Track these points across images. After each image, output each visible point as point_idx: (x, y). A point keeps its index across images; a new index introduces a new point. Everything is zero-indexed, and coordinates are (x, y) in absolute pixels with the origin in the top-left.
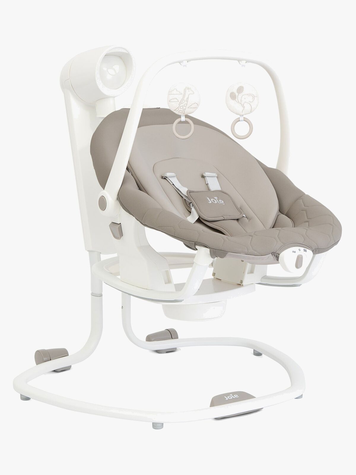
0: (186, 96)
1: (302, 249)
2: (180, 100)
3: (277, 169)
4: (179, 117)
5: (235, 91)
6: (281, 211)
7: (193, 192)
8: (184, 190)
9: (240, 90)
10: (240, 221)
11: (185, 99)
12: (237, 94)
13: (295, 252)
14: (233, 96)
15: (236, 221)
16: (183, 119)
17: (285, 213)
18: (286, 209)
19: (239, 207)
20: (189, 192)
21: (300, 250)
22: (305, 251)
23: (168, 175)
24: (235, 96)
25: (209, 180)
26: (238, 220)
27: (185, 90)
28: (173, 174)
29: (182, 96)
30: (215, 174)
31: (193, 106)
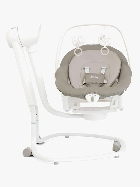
9: (104, 36)
21: (92, 95)
22: (95, 95)
24: (102, 39)
27: (79, 38)
28: (88, 67)
29: (78, 40)
30: (106, 68)
31: (82, 43)
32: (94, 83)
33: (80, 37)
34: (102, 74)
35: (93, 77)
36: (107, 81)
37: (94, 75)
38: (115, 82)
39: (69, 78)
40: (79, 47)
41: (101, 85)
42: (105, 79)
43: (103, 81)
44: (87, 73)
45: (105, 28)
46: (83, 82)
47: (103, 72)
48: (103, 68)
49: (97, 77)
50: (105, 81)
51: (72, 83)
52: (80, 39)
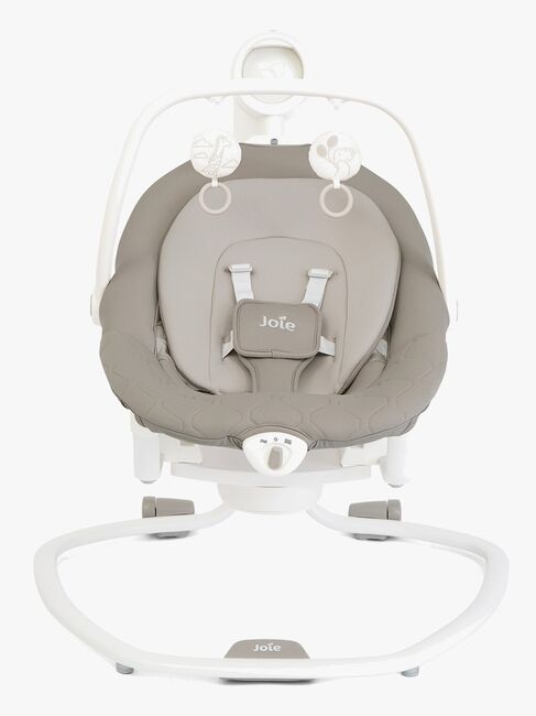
0: (220, 150)
1: (282, 436)
2: (209, 155)
4: (210, 180)
5: (325, 143)
9: (333, 141)
11: (218, 154)
12: (327, 148)
13: (265, 442)
14: (321, 151)
21: (276, 439)
22: (288, 441)
24: (324, 150)
27: (217, 140)
28: (247, 266)
29: (212, 150)
30: (327, 273)
31: (231, 164)
32: (275, 354)
33: (223, 138)
34: (311, 306)
35: (273, 323)
36: (332, 344)
37: (275, 309)
38: (371, 357)
39: (160, 319)
40: (220, 180)
41: (305, 363)
42: (324, 333)
43: (317, 343)
44: (246, 302)
45: (336, 108)
46: (223, 340)
47: (314, 294)
48: (313, 272)
49: (291, 326)
50: (326, 346)
51: (174, 349)
52: (221, 147)
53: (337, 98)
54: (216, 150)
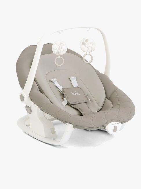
0: (61, 47)
1: (116, 123)
2: (58, 48)
3: (105, 74)
4: (58, 56)
5: (84, 41)
6: (106, 97)
7: (65, 89)
8: (61, 88)
9: (87, 41)
10: (87, 103)
11: (60, 48)
12: (85, 43)
13: (113, 125)
14: (83, 44)
15: (85, 103)
16: (59, 57)
17: (108, 98)
18: (109, 96)
19: (86, 95)
20: (63, 89)
21: (115, 124)
22: (118, 124)
23: (53, 80)
24: (84, 43)
25: (72, 81)
26: (86, 103)
27: (60, 44)
28: (56, 79)
29: (59, 47)
30: (75, 78)
31: (64, 51)
32: (80, 102)
33: (62, 43)
40: (61, 56)
45: (88, 31)
49: (78, 94)
52: (61, 46)
53: (88, 28)
54: (60, 47)
